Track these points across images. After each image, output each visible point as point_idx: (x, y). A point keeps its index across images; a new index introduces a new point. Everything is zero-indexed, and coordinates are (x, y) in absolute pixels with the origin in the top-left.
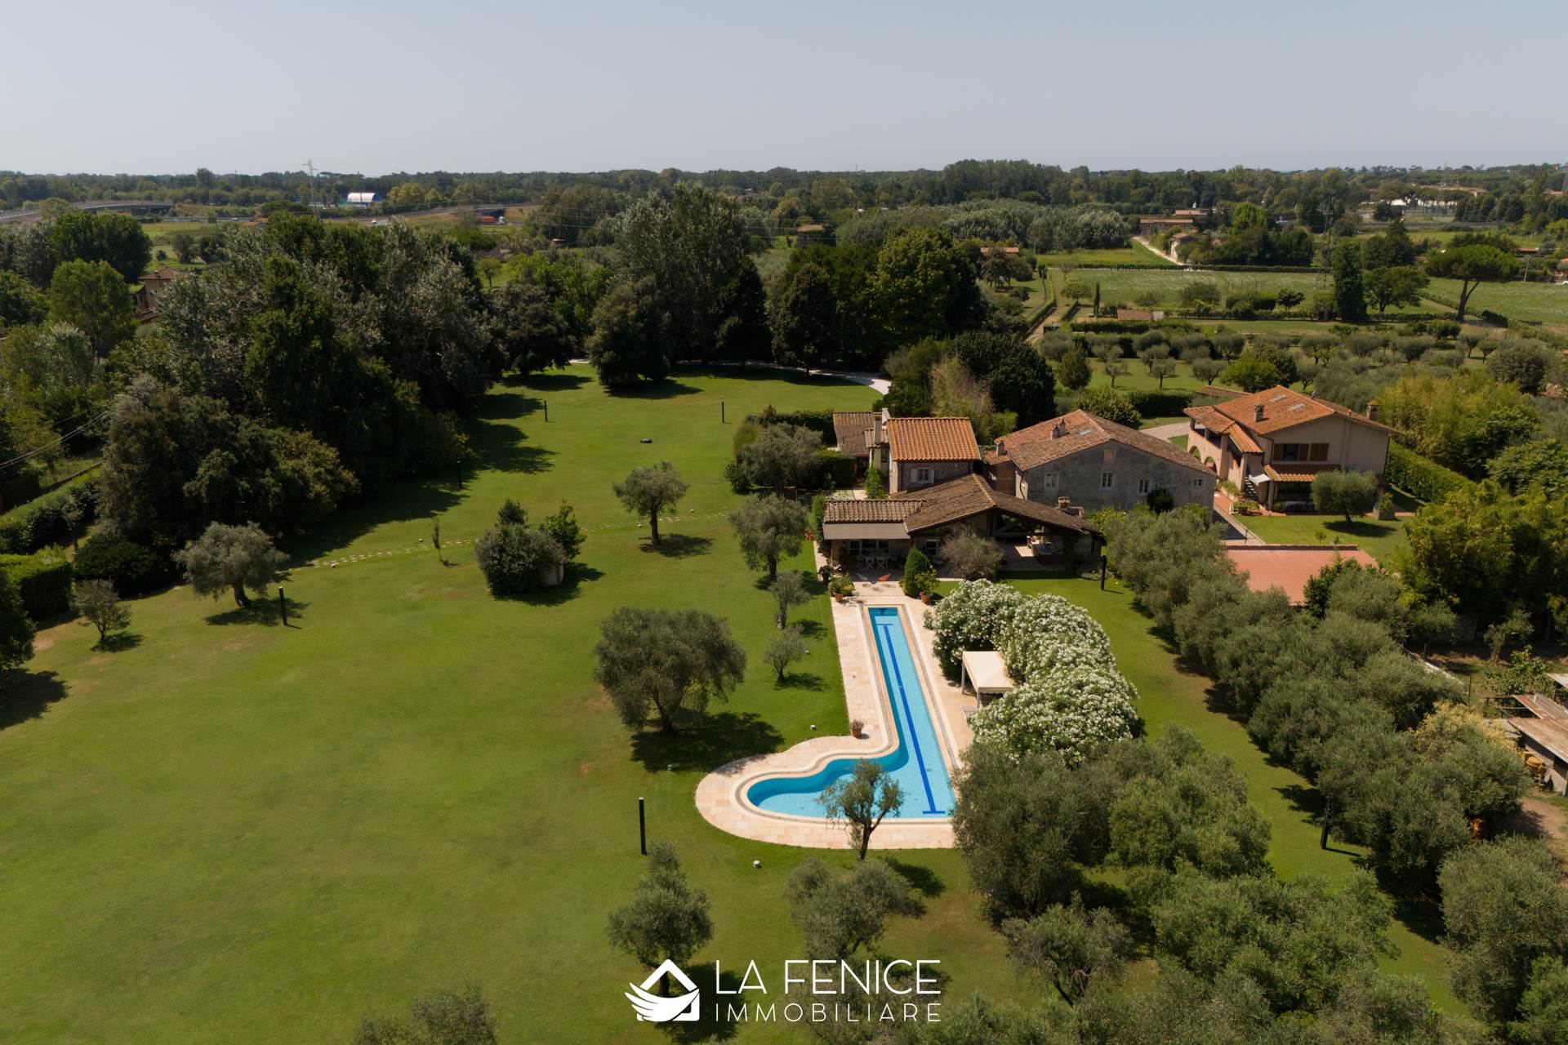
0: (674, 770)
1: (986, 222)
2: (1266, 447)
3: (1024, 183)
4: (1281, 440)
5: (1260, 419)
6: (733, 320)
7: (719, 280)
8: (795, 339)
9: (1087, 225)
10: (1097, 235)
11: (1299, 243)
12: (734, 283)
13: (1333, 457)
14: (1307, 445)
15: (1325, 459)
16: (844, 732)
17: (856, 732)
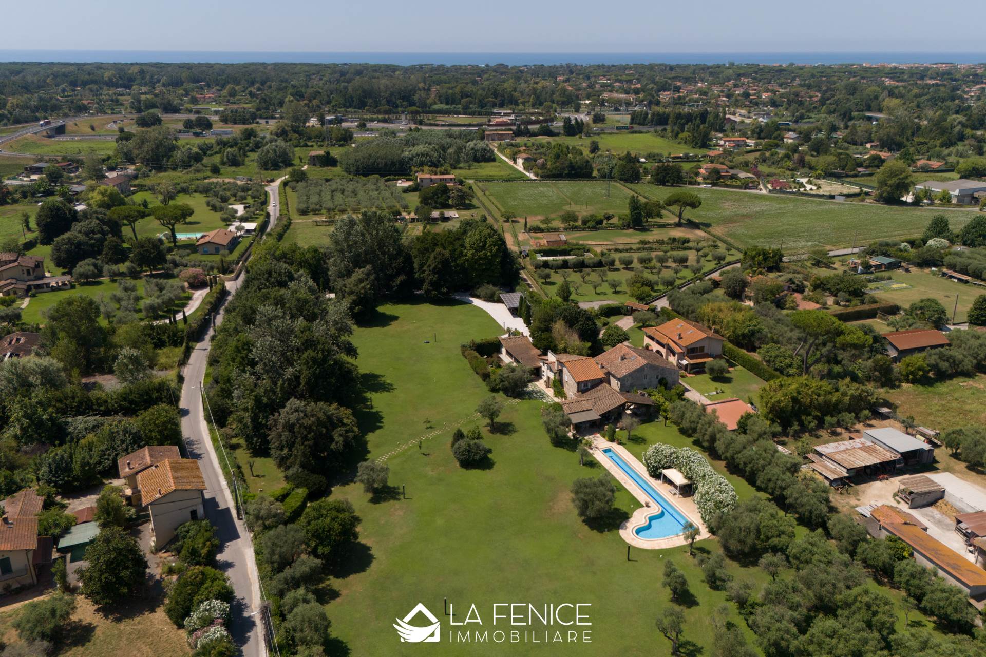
0: (608, 531)
1: (427, 154)
2: (685, 350)
3: (399, 94)
5: (679, 338)
6: (402, 278)
7: (393, 257)
8: (435, 285)
9: (472, 149)
10: (478, 154)
11: (587, 166)
12: (401, 259)
13: (706, 351)
14: (699, 349)
15: (702, 353)
16: (642, 506)
17: (648, 506)
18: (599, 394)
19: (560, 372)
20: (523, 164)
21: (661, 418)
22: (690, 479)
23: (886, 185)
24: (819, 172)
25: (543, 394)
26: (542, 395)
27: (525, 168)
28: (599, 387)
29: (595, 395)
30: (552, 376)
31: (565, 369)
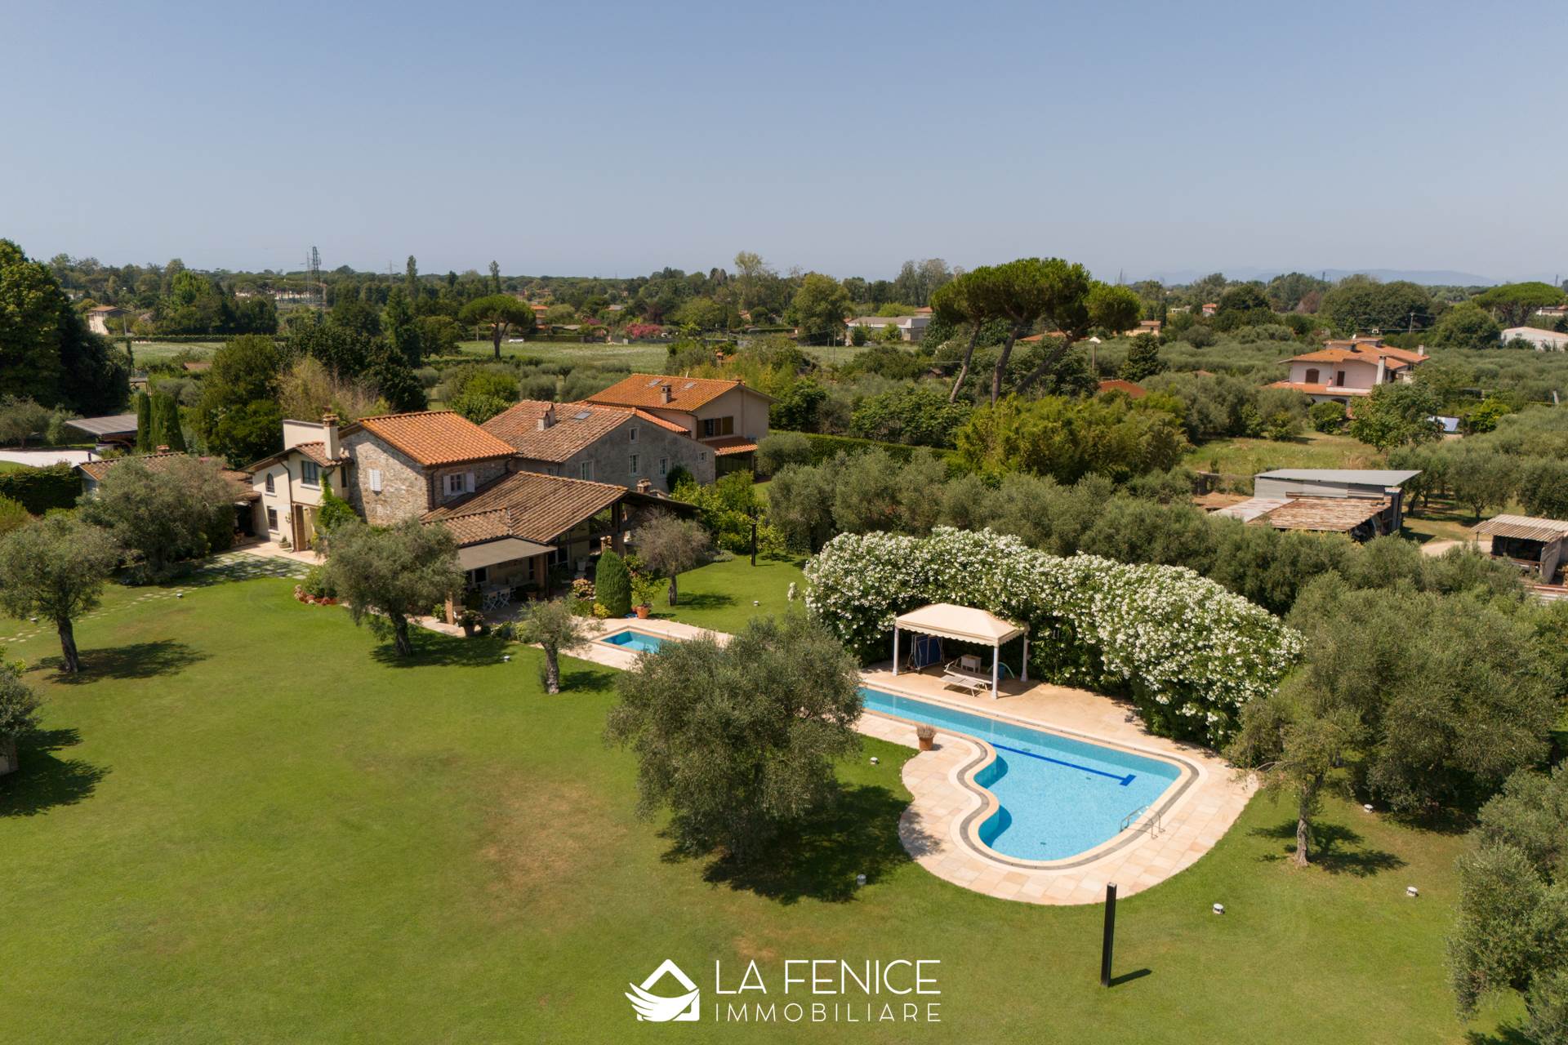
0: (870, 880)
2: (687, 425)
4: (703, 417)
5: (670, 400)
11: (261, 311)
13: (737, 430)
14: (719, 420)
15: (732, 432)
16: (910, 753)
17: (928, 743)
18: (517, 497)
19: (349, 468)
20: (105, 323)
21: (728, 554)
22: (1019, 614)
23: (813, 315)
24: (692, 325)
25: (286, 565)
26: (286, 567)
27: (110, 330)
28: (509, 484)
29: (505, 503)
30: (312, 496)
31: (366, 451)
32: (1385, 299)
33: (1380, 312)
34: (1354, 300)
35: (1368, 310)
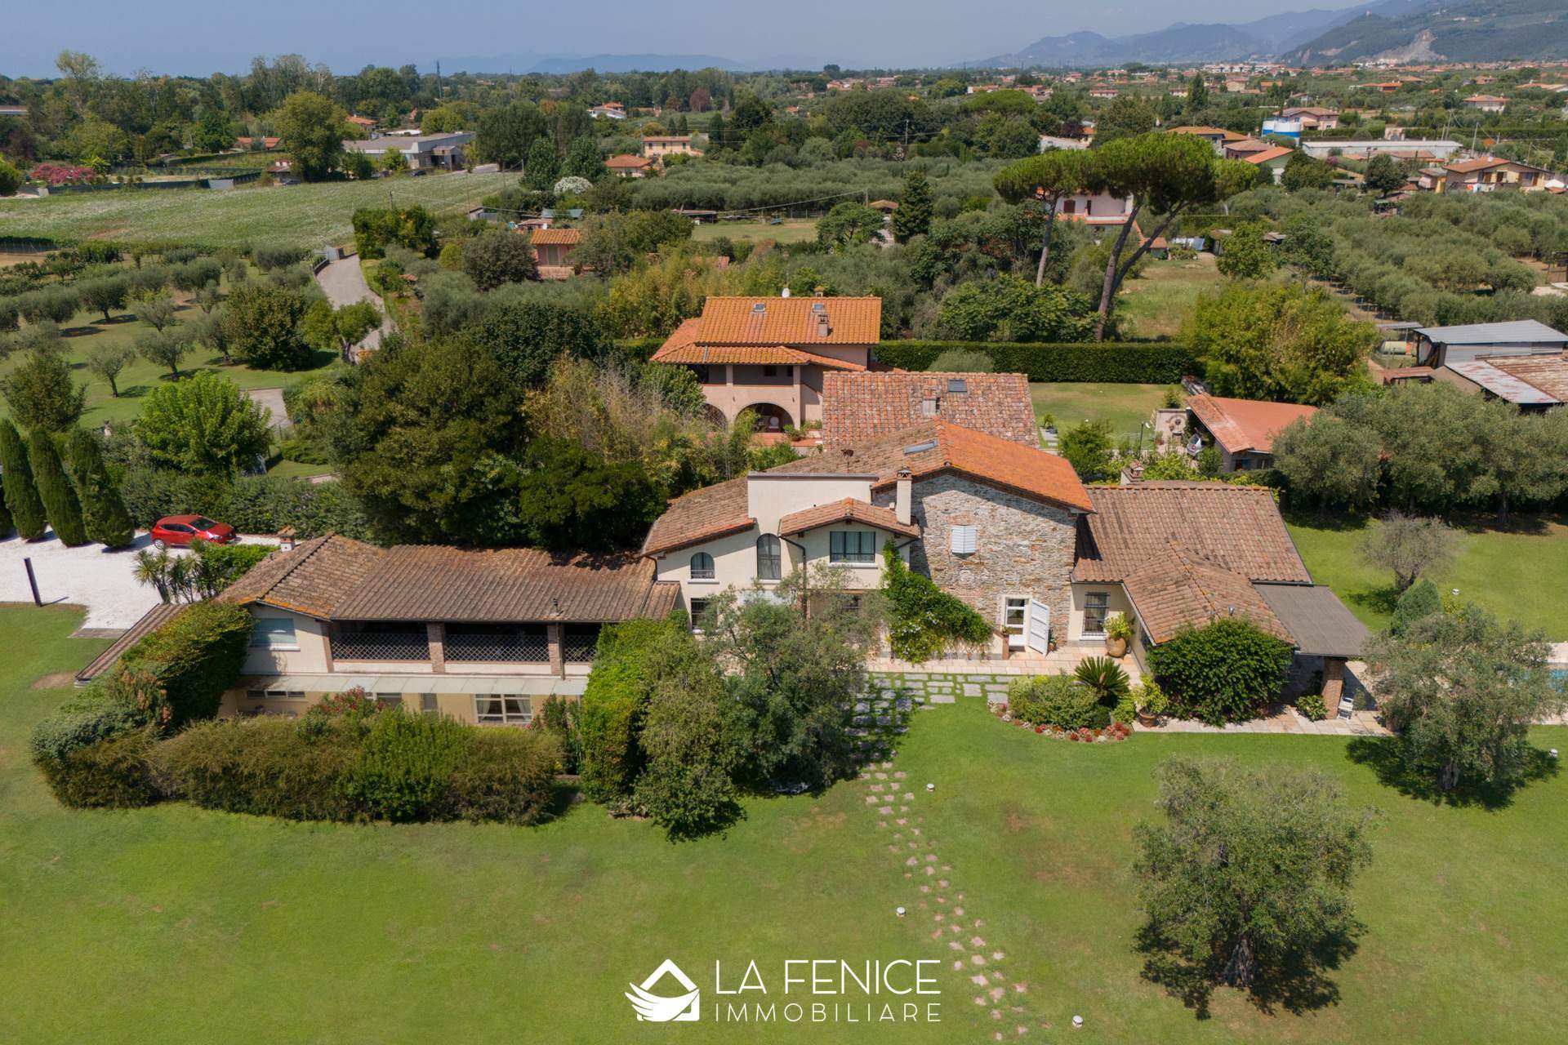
5: (828, 332)
24: (96, 160)
30: (855, 577)
31: (946, 503)
32: (882, 107)
33: (879, 120)
34: (856, 108)
35: (868, 118)
